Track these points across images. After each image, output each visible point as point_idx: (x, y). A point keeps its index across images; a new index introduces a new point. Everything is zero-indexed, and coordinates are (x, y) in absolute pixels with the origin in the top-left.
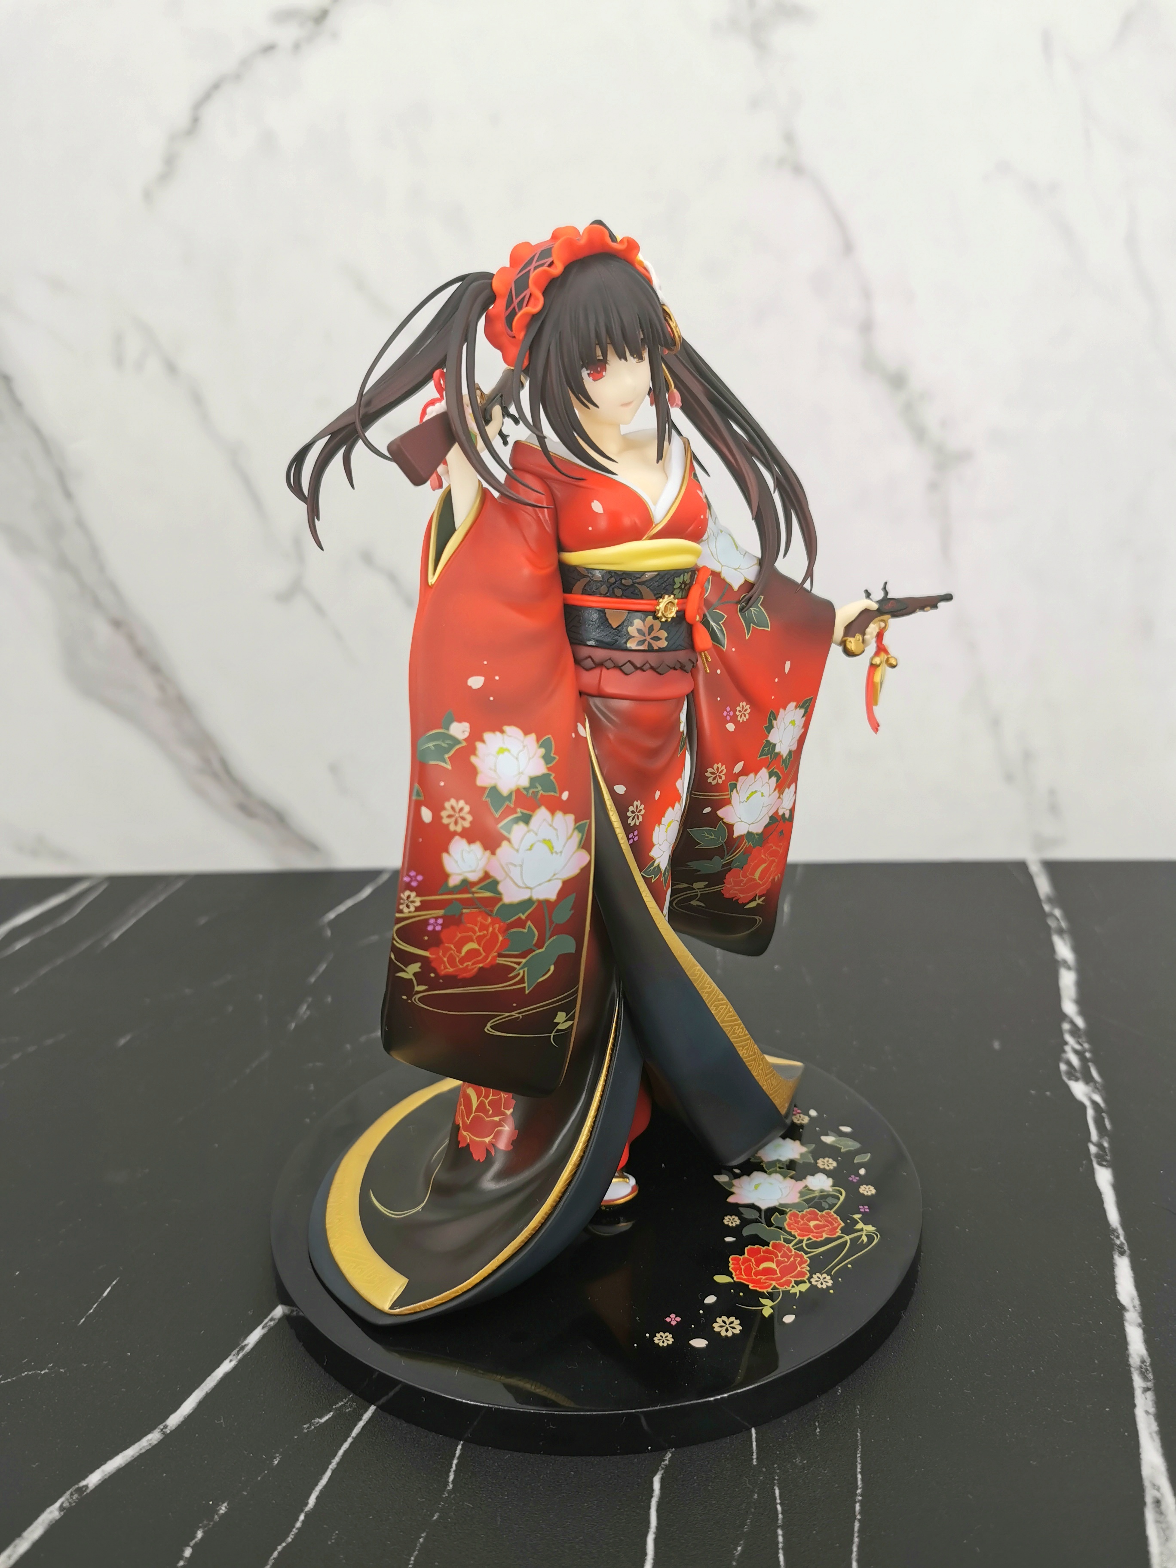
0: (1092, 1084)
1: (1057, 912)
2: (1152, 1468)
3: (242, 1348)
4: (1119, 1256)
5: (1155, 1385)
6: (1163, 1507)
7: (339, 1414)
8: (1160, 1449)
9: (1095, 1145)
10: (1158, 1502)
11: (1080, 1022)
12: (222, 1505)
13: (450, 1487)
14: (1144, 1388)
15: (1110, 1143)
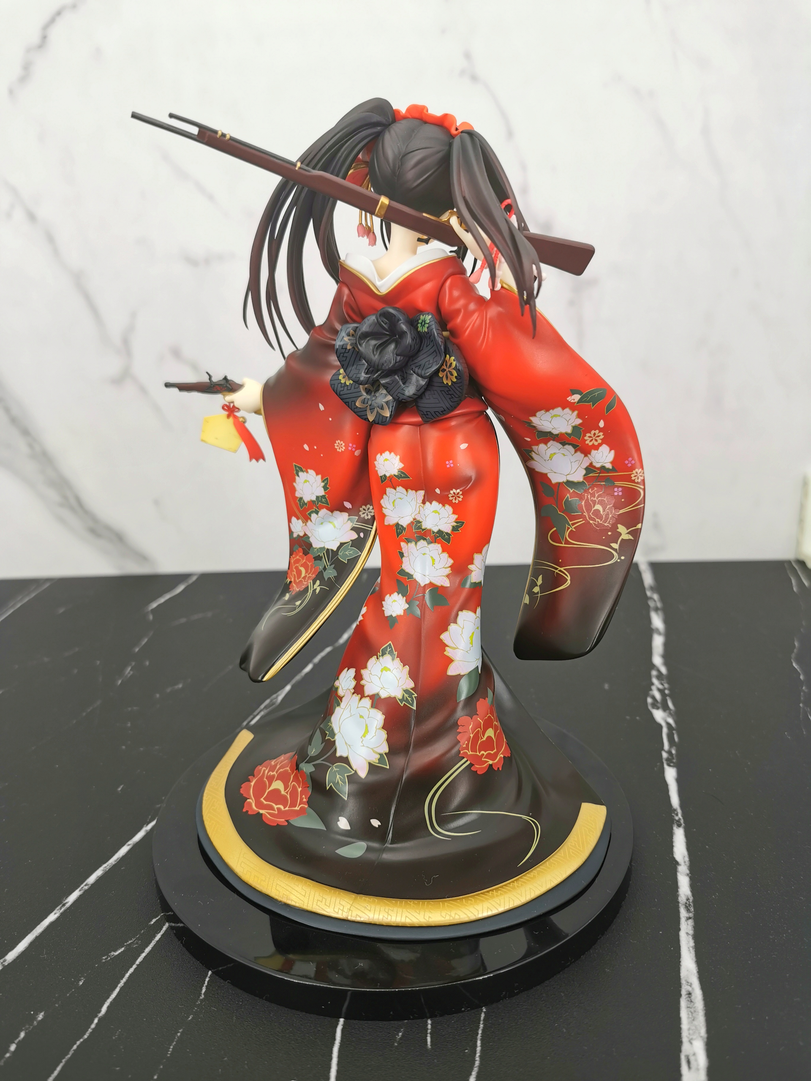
0: (668, 711)
1: (656, 597)
2: (688, 971)
3: (64, 905)
4: (677, 828)
5: (694, 915)
6: (693, 998)
7: (129, 948)
8: (694, 959)
9: (666, 752)
10: (689, 994)
11: (664, 670)
12: (40, 1013)
13: (202, 997)
14: (687, 917)
15: (677, 751)
